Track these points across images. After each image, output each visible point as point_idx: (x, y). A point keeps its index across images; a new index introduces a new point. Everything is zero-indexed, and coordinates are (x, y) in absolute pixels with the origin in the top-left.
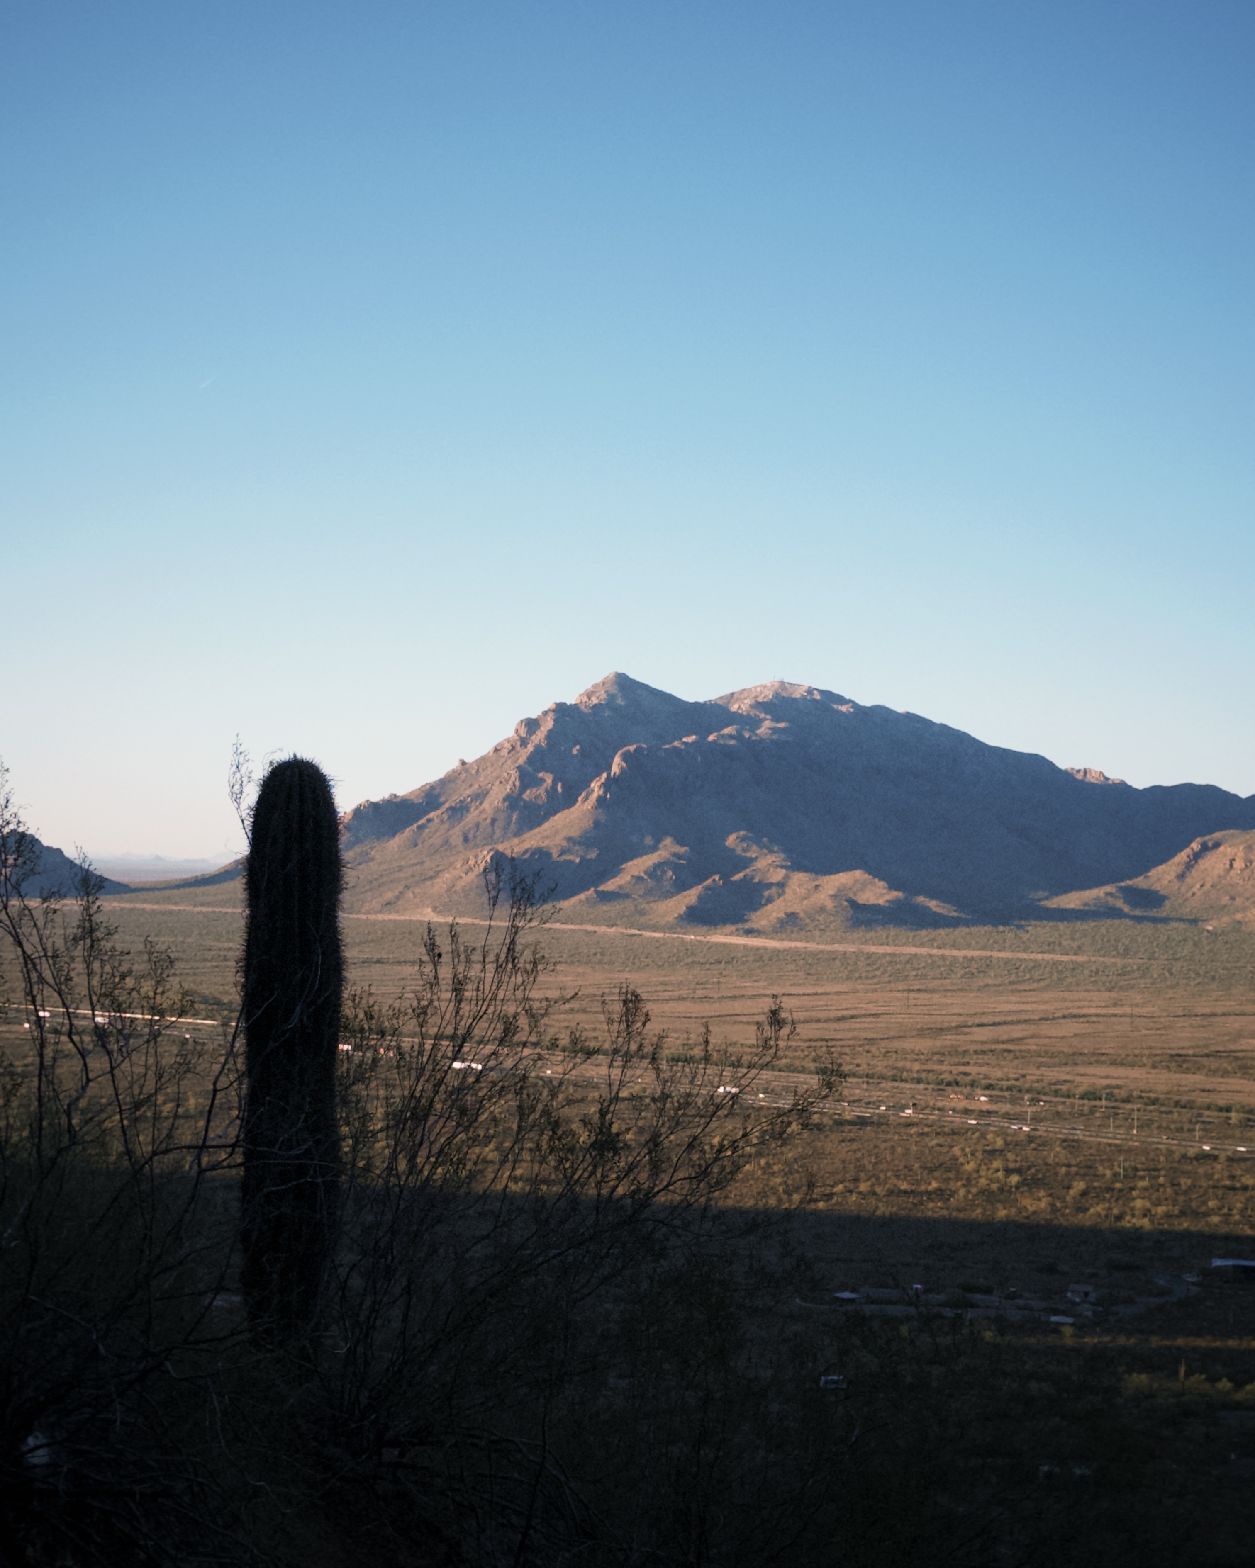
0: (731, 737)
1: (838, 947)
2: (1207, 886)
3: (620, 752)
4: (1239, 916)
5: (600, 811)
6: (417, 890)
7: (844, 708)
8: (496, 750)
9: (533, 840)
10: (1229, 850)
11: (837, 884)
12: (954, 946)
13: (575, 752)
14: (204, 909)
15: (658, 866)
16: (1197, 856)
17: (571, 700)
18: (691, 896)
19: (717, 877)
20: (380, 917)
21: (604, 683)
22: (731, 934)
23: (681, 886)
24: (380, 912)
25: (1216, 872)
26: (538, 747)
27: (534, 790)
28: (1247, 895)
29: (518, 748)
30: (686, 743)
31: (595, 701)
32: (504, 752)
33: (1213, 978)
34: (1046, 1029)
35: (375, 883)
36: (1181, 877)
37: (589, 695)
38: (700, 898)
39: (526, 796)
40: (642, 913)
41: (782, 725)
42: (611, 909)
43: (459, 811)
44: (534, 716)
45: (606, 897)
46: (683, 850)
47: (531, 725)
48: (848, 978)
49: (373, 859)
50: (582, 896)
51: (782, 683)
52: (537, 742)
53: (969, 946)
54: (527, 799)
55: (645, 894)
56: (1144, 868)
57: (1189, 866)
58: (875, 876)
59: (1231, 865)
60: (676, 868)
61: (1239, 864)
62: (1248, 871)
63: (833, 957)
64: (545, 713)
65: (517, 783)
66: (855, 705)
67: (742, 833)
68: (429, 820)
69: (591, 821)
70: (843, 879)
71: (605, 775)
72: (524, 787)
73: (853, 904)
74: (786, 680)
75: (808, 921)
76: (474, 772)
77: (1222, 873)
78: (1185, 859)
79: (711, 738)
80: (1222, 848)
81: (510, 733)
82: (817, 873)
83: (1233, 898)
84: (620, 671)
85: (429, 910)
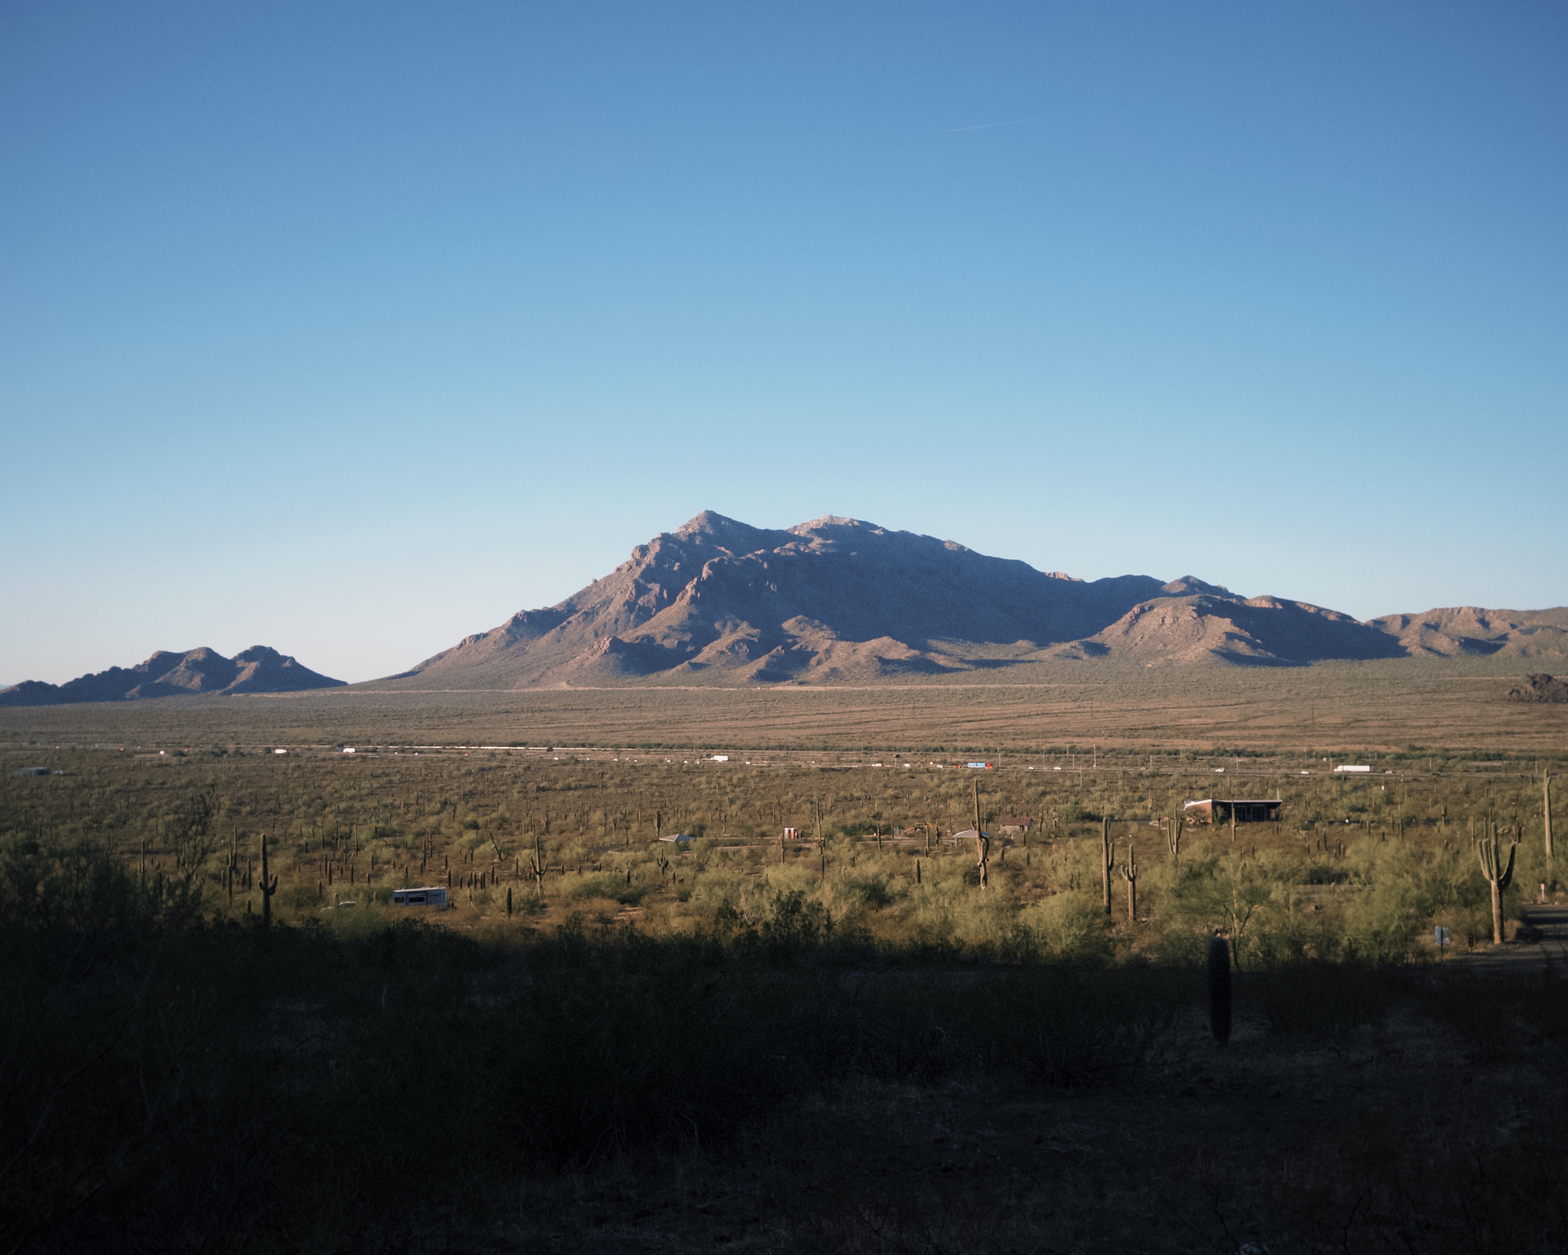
0: (790, 550)
1: (868, 688)
2: (1146, 637)
3: (707, 563)
4: (1170, 657)
5: (693, 605)
6: (556, 670)
7: (877, 532)
8: (618, 570)
9: (644, 630)
10: (1160, 611)
11: (869, 647)
12: (957, 683)
13: (676, 568)
14: (394, 692)
15: (737, 642)
16: (1137, 617)
17: (673, 530)
18: (761, 663)
19: (780, 648)
20: (526, 690)
21: (697, 518)
22: (789, 685)
23: (754, 655)
24: (528, 687)
25: (1152, 627)
26: (648, 566)
27: (646, 596)
28: (1175, 643)
29: (634, 567)
30: (756, 555)
31: (690, 530)
32: (624, 571)
33: (1154, 691)
34: (1023, 721)
35: (526, 669)
36: (1126, 632)
37: (686, 527)
38: (768, 664)
39: (640, 602)
40: (724, 677)
41: (830, 542)
42: (699, 675)
43: (589, 615)
44: (645, 543)
45: (697, 667)
46: (755, 631)
47: (644, 550)
48: (872, 703)
49: (526, 653)
50: (679, 667)
51: (831, 517)
52: (648, 562)
53: (968, 683)
54: (642, 604)
55: (727, 663)
56: (1098, 628)
57: (1131, 625)
58: (897, 640)
59: (1163, 621)
60: (750, 644)
61: (1168, 621)
62: (1176, 625)
63: (862, 694)
64: (654, 541)
65: (634, 592)
66: (884, 530)
67: (800, 617)
68: (569, 623)
69: (686, 614)
70: (874, 643)
71: (696, 580)
72: (638, 595)
73: (880, 659)
74: (834, 515)
75: (847, 673)
76: (602, 586)
77: (1156, 628)
78: (1129, 619)
79: (776, 551)
80: (1155, 610)
81: (629, 558)
82: (855, 641)
83: (1165, 645)
84: (709, 509)
85: (564, 683)
